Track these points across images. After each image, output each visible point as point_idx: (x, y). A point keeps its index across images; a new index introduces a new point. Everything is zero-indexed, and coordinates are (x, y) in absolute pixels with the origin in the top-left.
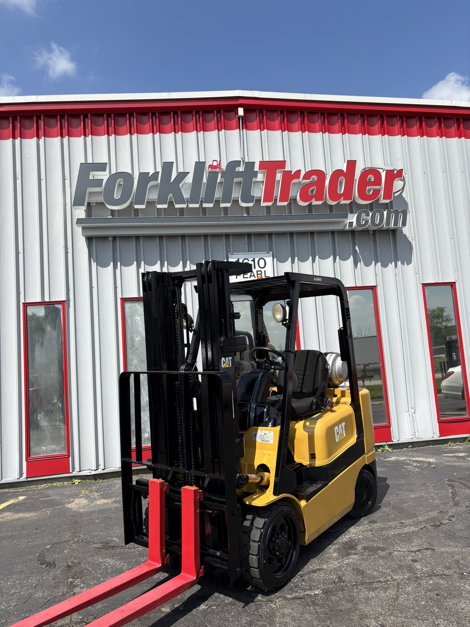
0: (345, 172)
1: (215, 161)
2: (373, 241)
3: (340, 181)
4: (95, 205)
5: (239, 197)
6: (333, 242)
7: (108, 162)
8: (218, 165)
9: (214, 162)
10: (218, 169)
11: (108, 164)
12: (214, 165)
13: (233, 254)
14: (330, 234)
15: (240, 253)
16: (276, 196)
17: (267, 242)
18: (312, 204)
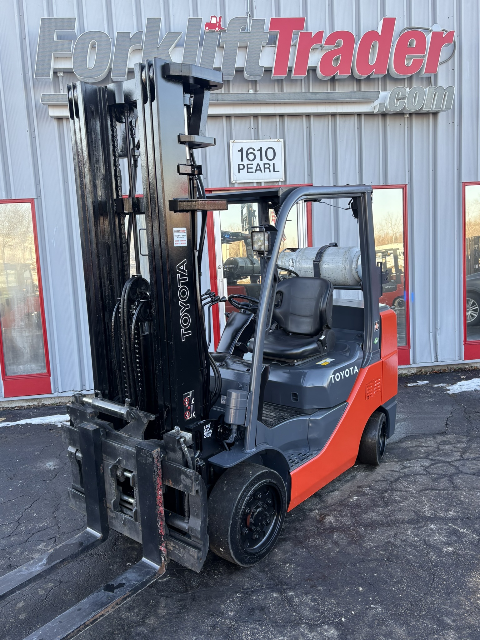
0: (380, 35)
1: (215, 17)
2: (408, 128)
3: (373, 46)
4: (63, 75)
5: (244, 68)
6: (359, 128)
7: (76, 17)
8: (217, 22)
9: (212, 18)
10: (217, 29)
11: (76, 19)
12: (212, 22)
13: (235, 142)
14: (356, 117)
15: (244, 141)
16: (291, 66)
17: (278, 126)
18: (336, 78)
